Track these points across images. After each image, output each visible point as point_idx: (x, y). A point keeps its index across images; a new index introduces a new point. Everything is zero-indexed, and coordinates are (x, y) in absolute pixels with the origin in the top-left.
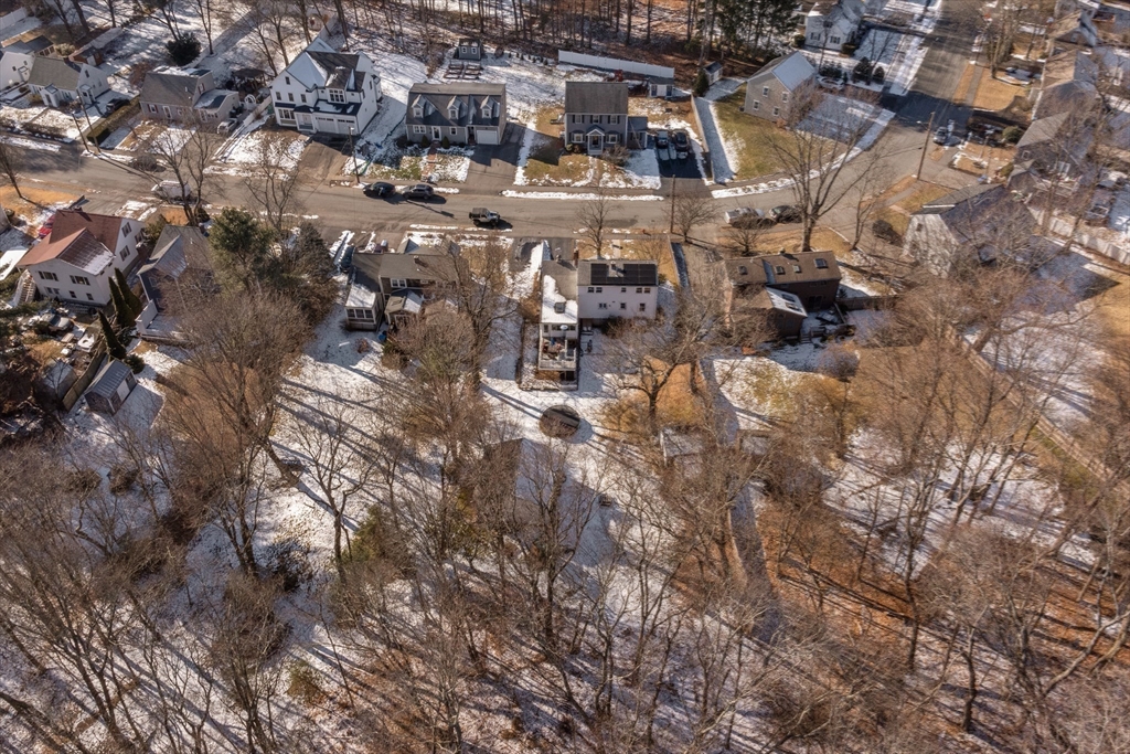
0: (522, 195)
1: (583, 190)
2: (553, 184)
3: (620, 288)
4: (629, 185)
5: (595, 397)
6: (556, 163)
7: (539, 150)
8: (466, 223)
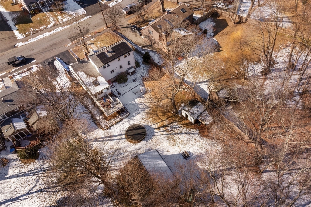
0: (26, 43)
1: (53, 28)
2: (38, 31)
3: (117, 60)
4: (72, 17)
5: (140, 113)
6: (32, 22)
7: (17, 19)
8: (8, 68)
